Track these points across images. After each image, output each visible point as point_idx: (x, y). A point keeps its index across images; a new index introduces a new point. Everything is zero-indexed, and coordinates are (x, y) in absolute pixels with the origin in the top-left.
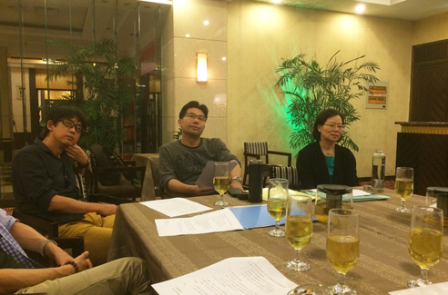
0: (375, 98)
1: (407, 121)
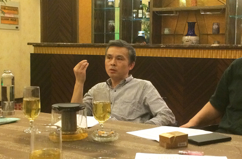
0: (7, 19)
1: (39, 41)
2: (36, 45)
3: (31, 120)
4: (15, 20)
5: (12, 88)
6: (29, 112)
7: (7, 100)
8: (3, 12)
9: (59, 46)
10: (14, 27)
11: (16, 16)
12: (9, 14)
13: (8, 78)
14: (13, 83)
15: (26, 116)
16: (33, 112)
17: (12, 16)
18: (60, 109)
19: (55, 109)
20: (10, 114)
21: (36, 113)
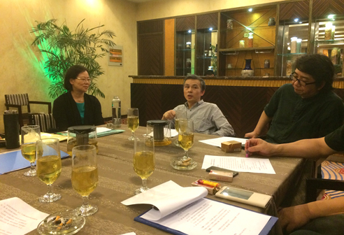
0: (114, 58)
1: (137, 75)
2: (134, 77)
3: (133, 131)
4: (119, 59)
5: (119, 109)
6: (131, 126)
7: (116, 117)
8: (111, 54)
9: (151, 78)
10: (119, 64)
11: (120, 56)
12: (116, 54)
13: (117, 102)
14: (120, 106)
15: (130, 129)
16: (134, 126)
17: (118, 56)
18: (152, 124)
19: (149, 124)
20: (118, 127)
21: (136, 127)
